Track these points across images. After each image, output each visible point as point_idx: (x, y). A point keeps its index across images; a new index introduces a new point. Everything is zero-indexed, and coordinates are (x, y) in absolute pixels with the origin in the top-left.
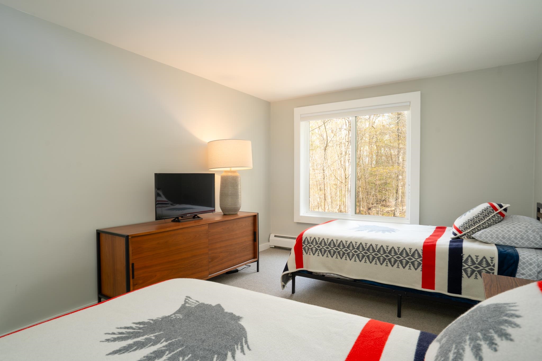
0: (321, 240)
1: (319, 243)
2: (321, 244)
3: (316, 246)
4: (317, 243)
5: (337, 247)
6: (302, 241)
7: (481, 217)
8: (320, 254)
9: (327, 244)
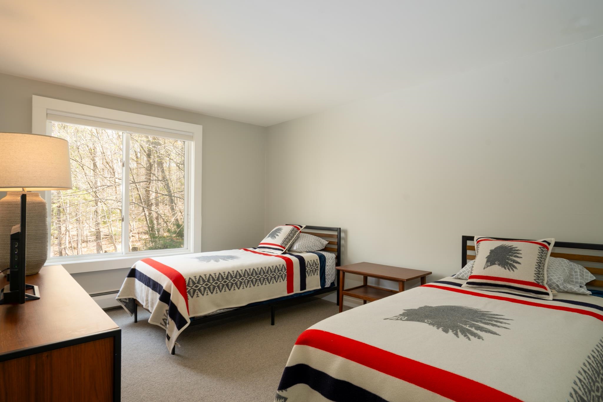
0: (208, 276)
1: (206, 281)
2: (209, 281)
3: (203, 285)
4: (204, 281)
5: (225, 280)
6: (186, 283)
7: (290, 237)
8: (209, 293)
9: (216, 279)
